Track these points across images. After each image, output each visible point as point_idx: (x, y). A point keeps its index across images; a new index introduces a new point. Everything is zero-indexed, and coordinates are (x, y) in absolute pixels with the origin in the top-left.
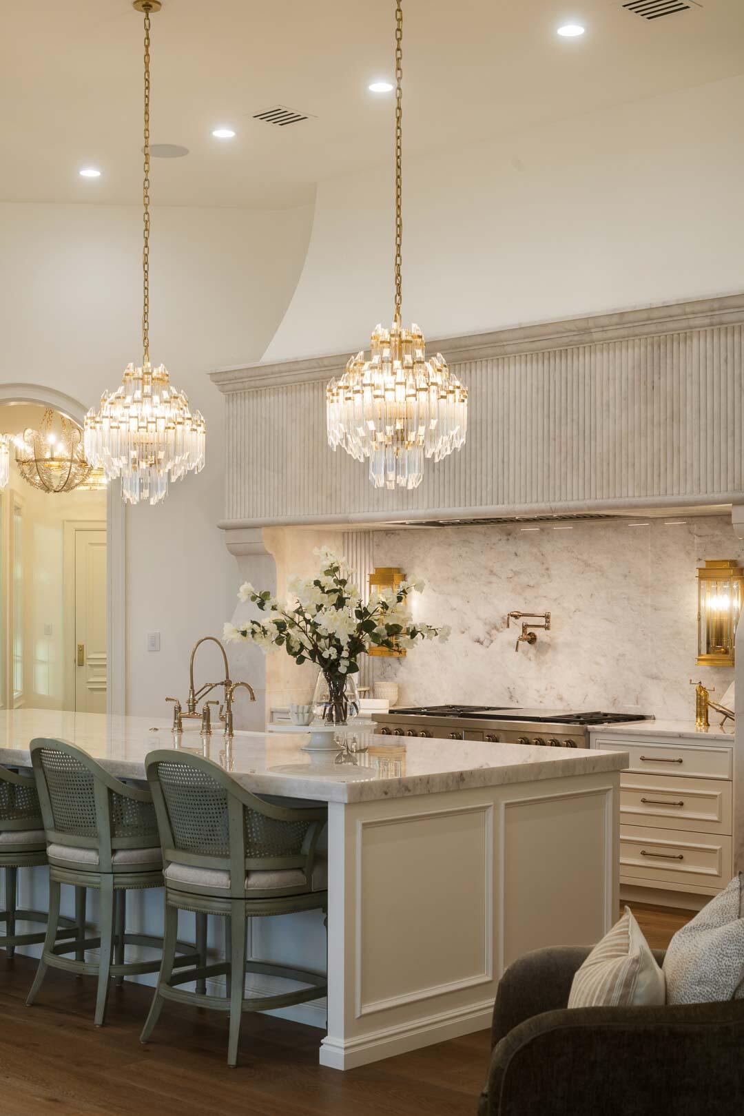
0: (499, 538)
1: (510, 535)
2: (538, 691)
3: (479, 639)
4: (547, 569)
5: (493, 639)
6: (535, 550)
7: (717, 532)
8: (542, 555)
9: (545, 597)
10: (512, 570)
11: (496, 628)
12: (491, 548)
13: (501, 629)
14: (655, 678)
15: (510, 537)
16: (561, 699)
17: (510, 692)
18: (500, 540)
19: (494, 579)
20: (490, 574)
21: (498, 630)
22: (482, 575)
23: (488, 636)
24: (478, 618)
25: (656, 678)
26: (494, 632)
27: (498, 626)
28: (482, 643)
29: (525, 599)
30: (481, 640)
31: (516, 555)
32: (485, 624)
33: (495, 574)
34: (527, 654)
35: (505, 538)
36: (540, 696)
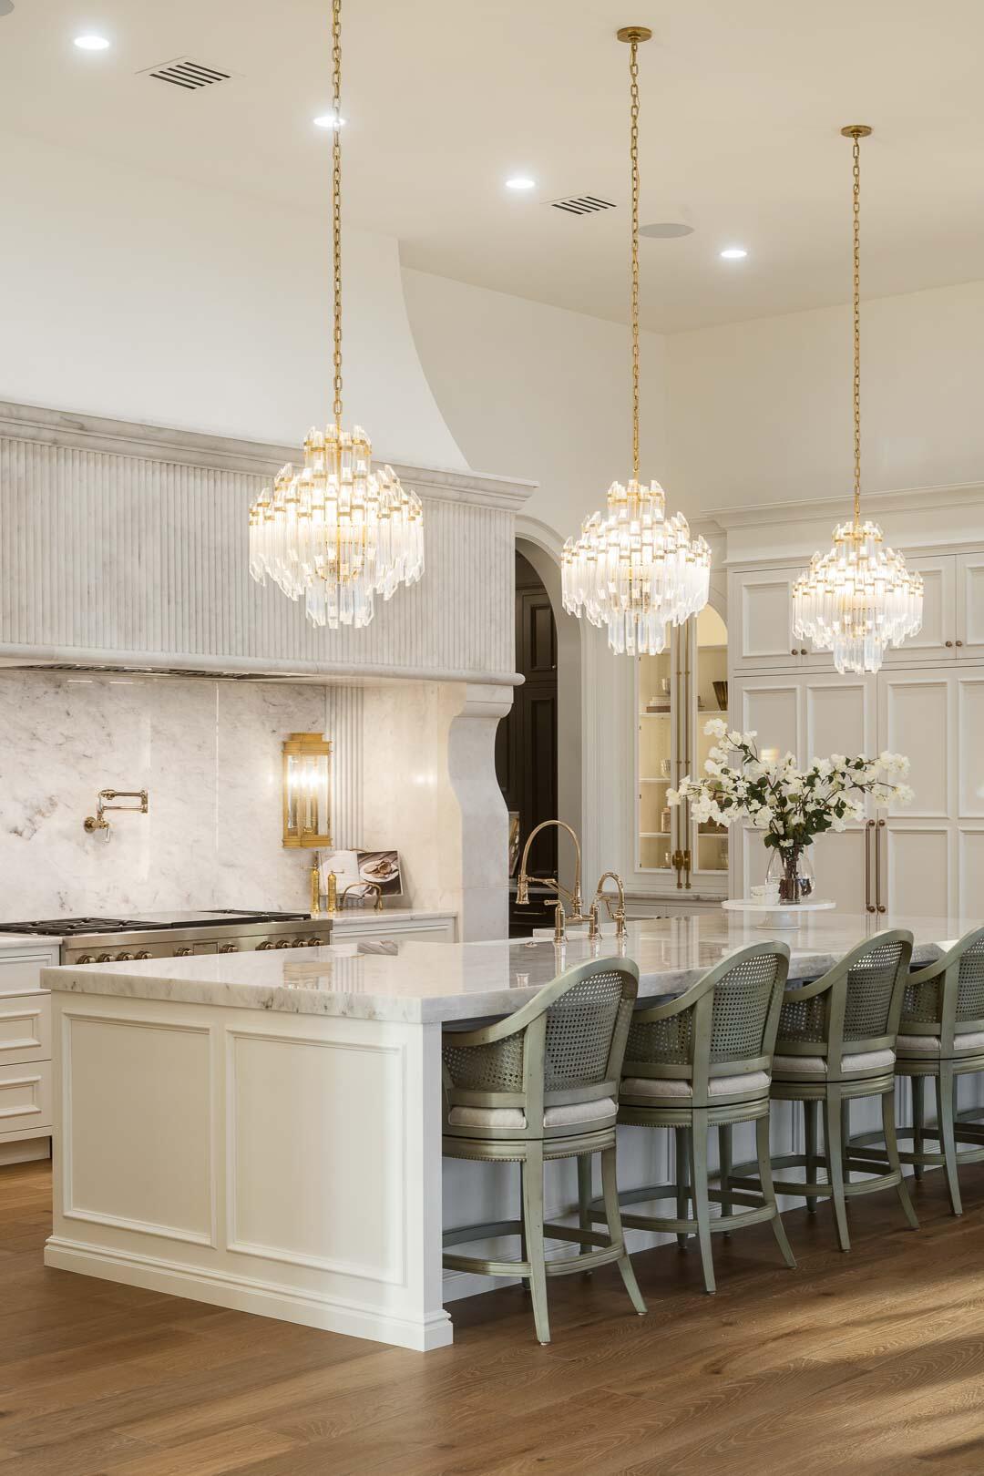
0: (45, 689)
1: (59, 686)
2: (98, 893)
3: (16, 828)
4: (109, 735)
5: (37, 827)
6: (93, 709)
7: (290, 702)
8: (103, 716)
9: (106, 771)
10: (62, 734)
11: (40, 812)
12: (34, 703)
13: (48, 815)
14: (230, 866)
15: (59, 690)
16: (127, 901)
17: (61, 898)
18: (46, 693)
19: (37, 745)
20: (32, 739)
21: (43, 815)
22: (20, 739)
23: (28, 824)
24: (15, 799)
25: (232, 866)
26: (38, 818)
27: (43, 810)
28: (20, 834)
29: (80, 773)
30: (20, 829)
31: (69, 714)
32: (25, 807)
33: (39, 739)
34: (84, 846)
35: (53, 690)
36: (101, 900)
